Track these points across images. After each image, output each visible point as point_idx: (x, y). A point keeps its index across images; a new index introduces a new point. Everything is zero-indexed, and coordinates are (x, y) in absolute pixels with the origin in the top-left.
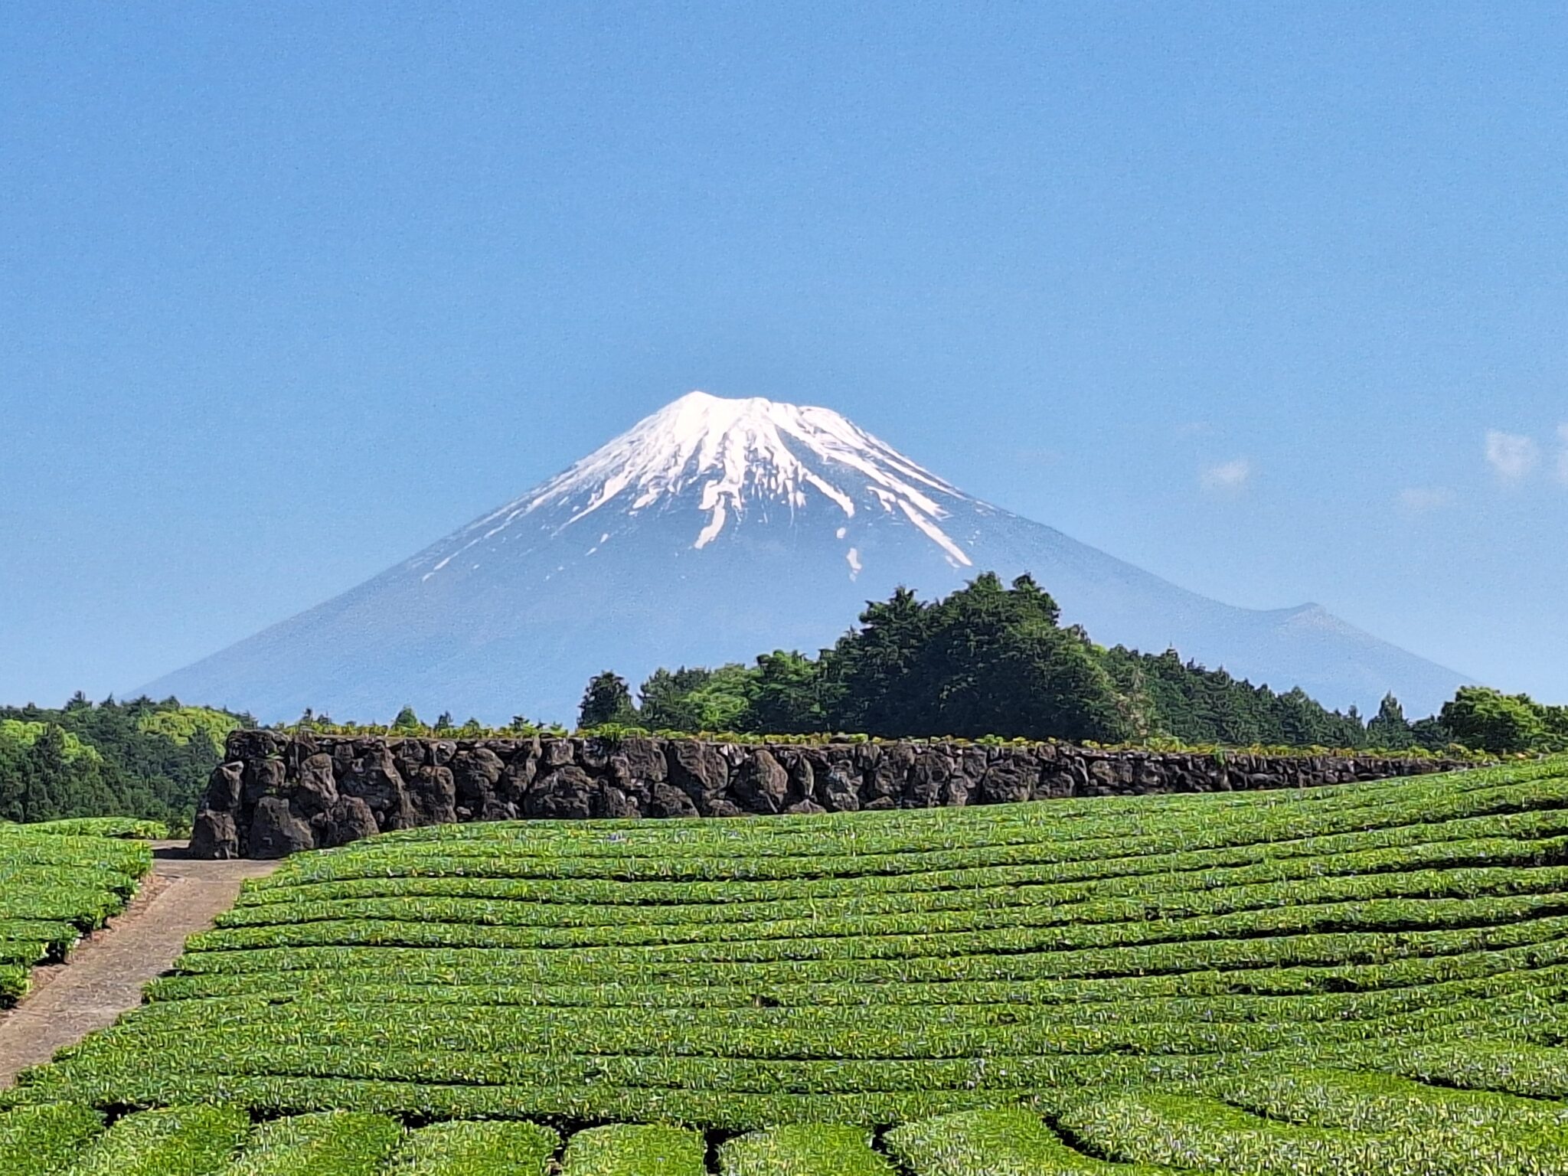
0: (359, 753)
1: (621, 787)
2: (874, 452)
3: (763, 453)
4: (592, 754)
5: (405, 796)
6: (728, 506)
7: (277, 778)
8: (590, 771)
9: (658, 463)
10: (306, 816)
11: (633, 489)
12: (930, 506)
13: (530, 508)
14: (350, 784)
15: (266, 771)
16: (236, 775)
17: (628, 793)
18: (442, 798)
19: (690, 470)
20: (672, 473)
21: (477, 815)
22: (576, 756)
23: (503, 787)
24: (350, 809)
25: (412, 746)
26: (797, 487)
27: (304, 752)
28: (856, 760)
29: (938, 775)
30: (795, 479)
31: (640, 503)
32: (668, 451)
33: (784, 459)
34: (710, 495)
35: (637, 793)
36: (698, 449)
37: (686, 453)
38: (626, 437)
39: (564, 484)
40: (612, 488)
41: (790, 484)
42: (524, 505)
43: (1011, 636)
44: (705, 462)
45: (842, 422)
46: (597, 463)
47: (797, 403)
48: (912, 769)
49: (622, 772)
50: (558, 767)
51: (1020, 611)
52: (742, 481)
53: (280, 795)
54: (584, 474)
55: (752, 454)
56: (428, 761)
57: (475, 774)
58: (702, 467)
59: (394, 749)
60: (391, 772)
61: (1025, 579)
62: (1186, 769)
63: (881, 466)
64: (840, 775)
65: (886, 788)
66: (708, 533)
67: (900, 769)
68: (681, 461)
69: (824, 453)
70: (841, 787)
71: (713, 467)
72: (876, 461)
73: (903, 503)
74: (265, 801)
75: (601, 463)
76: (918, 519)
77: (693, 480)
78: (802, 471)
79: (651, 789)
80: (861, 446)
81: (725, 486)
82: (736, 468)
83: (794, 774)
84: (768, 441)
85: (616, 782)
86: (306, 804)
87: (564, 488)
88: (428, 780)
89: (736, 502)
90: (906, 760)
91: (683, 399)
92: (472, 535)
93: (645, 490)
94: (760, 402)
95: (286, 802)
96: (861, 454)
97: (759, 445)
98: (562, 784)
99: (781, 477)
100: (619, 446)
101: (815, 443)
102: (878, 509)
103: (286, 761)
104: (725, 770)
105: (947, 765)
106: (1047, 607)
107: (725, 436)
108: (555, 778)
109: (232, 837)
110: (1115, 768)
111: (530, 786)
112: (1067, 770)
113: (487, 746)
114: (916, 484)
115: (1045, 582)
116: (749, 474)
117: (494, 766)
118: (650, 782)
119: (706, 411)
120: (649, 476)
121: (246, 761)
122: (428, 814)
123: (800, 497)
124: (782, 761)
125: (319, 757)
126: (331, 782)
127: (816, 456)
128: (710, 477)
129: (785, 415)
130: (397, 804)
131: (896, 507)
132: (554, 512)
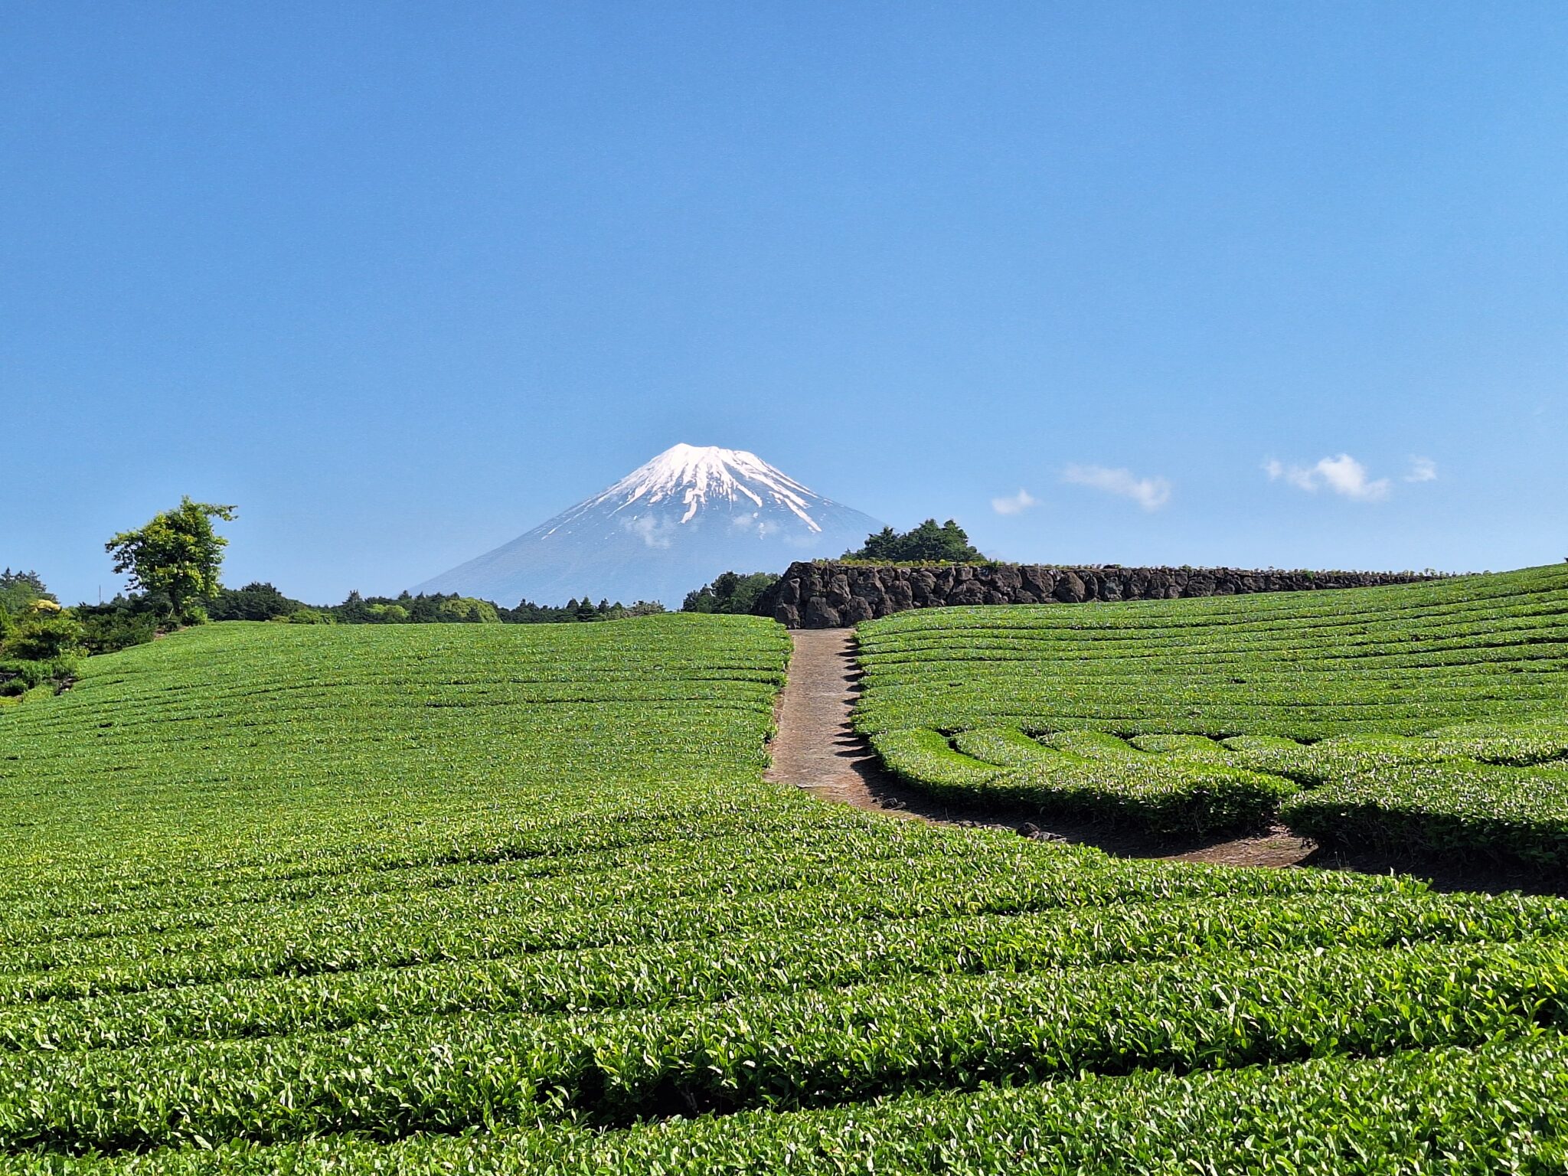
0: (861, 574)
1: (1000, 591)
2: (772, 474)
3: (716, 475)
4: (983, 574)
5: (886, 597)
6: (698, 502)
7: (819, 587)
8: (982, 582)
9: (663, 480)
10: (835, 607)
11: (649, 493)
12: (800, 502)
13: (597, 503)
14: (857, 590)
15: (813, 583)
16: (797, 585)
17: (1003, 594)
18: (906, 597)
19: (678, 484)
20: (669, 485)
21: (925, 605)
22: (974, 575)
23: (937, 591)
24: (859, 603)
25: (888, 570)
26: (733, 491)
27: (832, 574)
28: (1119, 577)
29: (1163, 585)
30: (732, 488)
31: (653, 500)
32: (667, 474)
33: (726, 477)
34: (689, 496)
35: (1008, 594)
36: (683, 472)
37: (676, 475)
38: (646, 467)
39: (615, 491)
40: (639, 492)
41: (729, 491)
42: (593, 501)
43: (948, 551)
44: (686, 479)
45: (756, 459)
46: (632, 479)
47: (733, 450)
48: (1150, 582)
49: (1000, 584)
50: (965, 581)
51: (950, 538)
52: (705, 489)
53: (821, 596)
54: (625, 485)
55: (710, 476)
56: (897, 578)
57: (922, 584)
58: (685, 482)
59: (879, 572)
60: (878, 584)
61: (951, 522)
62: (1292, 581)
63: (776, 481)
64: (1113, 585)
65: (1137, 592)
66: (688, 516)
67: (1144, 582)
68: (674, 479)
69: (747, 474)
70: (1112, 591)
71: (690, 482)
72: (773, 478)
73: (787, 500)
74: (813, 599)
75: (633, 480)
76: (794, 508)
77: (681, 488)
78: (736, 483)
79: (1014, 592)
80: (765, 470)
81: (697, 491)
82: (702, 482)
83: (1088, 584)
84: (718, 468)
85: (997, 589)
86: (835, 600)
87: (614, 492)
88: (898, 587)
89: (702, 500)
90: (1146, 577)
91: (675, 447)
92: (568, 516)
93: (656, 494)
94: (714, 449)
95: (824, 599)
96: (766, 475)
97: (714, 470)
98: (969, 590)
99: (725, 487)
100: (642, 471)
101: (742, 470)
102: (774, 503)
103: (823, 578)
104: (1052, 583)
105: (1167, 580)
106: (961, 536)
107: (696, 466)
108: (965, 587)
109: (797, 618)
110: (1255, 581)
111: (951, 590)
112: (1231, 583)
113: (927, 570)
114: (793, 490)
115: (960, 524)
116: (709, 485)
117: (931, 581)
118: (1014, 589)
119: (687, 454)
120: (658, 486)
121: (801, 579)
122: (899, 605)
123: (735, 497)
124: (1081, 578)
125: (840, 576)
126: (847, 589)
127: (743, 476)
128: (689, 487)
129: (727, 455)
130: (882, 601)
131: (783, 502)
132: (609, 505)
